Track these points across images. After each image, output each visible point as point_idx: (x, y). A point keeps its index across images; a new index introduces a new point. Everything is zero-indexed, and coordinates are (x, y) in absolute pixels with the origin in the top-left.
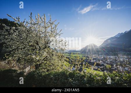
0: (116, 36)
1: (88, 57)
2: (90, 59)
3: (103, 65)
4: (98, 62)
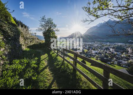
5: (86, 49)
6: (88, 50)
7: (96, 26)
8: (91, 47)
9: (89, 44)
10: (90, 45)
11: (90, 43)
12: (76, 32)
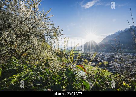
0: (116, 34)
1: (87, 54)
2: (88, 56)
3: (101, 61)
4: (96, 59)
5: (105, 60)
6: (109, 62)
7: (115, 34)
8: (111, 59)
9: (107, 55)
10: (109, 55)
11: (109, 54)
12: (90, 41)
